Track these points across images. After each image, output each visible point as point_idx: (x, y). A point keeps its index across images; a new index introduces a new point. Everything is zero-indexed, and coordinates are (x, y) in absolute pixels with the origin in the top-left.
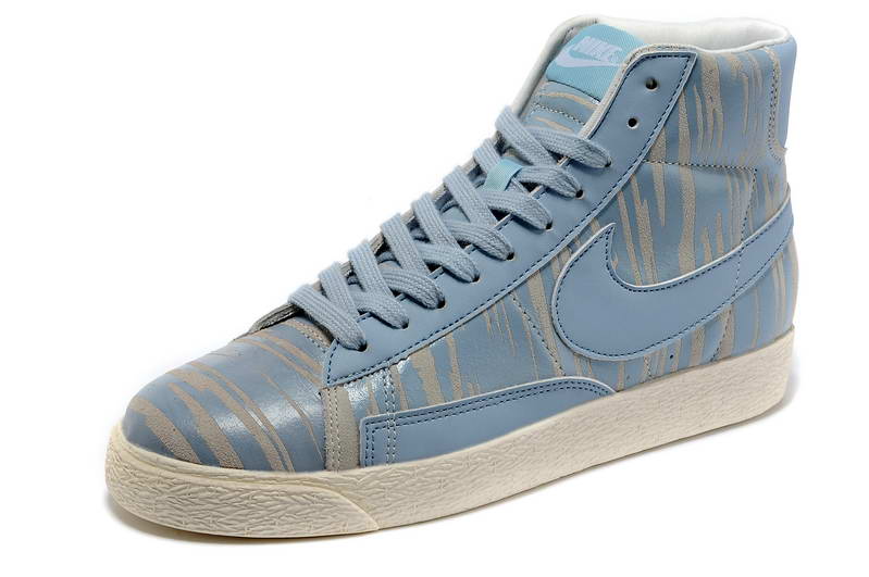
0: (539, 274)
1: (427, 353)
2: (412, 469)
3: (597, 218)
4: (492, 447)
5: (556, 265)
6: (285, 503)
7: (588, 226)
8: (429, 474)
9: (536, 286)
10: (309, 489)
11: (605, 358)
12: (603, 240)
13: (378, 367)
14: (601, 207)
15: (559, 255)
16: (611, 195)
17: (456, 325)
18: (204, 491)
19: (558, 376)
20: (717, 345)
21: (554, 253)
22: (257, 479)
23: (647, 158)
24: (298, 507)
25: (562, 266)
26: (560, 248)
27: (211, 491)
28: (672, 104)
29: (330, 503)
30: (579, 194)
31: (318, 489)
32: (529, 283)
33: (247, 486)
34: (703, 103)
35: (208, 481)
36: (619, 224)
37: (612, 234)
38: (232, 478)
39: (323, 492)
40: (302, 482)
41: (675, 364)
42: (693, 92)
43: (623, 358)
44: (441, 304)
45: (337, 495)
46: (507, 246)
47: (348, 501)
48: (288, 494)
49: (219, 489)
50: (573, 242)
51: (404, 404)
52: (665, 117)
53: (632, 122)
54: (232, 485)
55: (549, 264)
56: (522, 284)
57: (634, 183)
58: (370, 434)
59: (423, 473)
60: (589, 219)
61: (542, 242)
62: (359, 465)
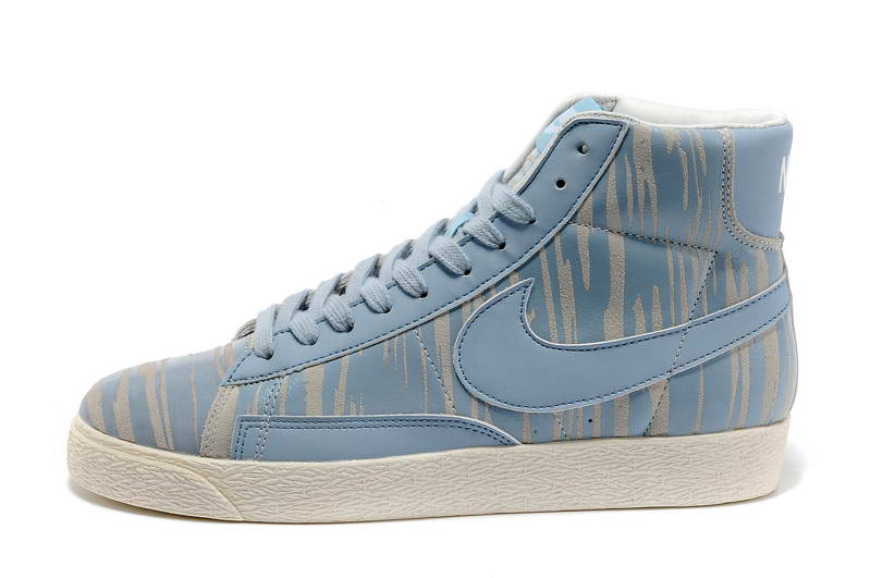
0: (447, 316)
1: (320, 370)
2: (273, 469)
3: (516, 271)
4: (362, 466)
5: (466, 309)
6: (160, 478)
7: (507, 277)
8: (291, 477)
9: (442, 326)
10: (179, 469)
11: (506, 406)
12: (520, 293)
13: (275, 374)
14: (523, 261)
15: (472, 300)
16: (533, 252)
17: (356, 349)
18: (101, 457)
19: (449, 413)
20: (649, 420)
21: (467, 298)
22: (141, 454)
23: (573, 219)
24: (168, 484)
25: (472, 311)
26: (473, 295)
27: (106, 457)
28: (602, 170)
29: (196, 486)
30: (502, 246)
31: (187, 471)
32: (436, 321)
33: (133, 458)
34: (633, 173)
35: (107, 449)
36: (539, 280)
37: (529, 289)
38: (124, 450)
39: (190, 474)
40: (176, 462)
41: (597, 429)
42: (624, 161)
43: (526, 410)
44: (350, 329)
45: (203, 479)
46: (421, 285)
47: (213, 488)
48: (163, 471)
49: (112, 457)
50: (488, 290)
51: (282, 410)
52: (594, 182)
53: (561, 183)
54: (122, 455)
55: (460, 307)
56: (429, 321)
57: (557, 241)
58: (243, 430)
59: (285, 475)
60: (508, 271)
61: (457, 285)
62: (229, 457)
